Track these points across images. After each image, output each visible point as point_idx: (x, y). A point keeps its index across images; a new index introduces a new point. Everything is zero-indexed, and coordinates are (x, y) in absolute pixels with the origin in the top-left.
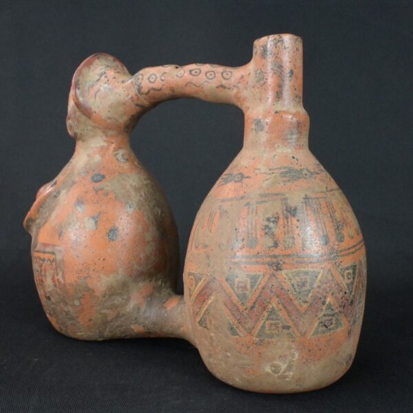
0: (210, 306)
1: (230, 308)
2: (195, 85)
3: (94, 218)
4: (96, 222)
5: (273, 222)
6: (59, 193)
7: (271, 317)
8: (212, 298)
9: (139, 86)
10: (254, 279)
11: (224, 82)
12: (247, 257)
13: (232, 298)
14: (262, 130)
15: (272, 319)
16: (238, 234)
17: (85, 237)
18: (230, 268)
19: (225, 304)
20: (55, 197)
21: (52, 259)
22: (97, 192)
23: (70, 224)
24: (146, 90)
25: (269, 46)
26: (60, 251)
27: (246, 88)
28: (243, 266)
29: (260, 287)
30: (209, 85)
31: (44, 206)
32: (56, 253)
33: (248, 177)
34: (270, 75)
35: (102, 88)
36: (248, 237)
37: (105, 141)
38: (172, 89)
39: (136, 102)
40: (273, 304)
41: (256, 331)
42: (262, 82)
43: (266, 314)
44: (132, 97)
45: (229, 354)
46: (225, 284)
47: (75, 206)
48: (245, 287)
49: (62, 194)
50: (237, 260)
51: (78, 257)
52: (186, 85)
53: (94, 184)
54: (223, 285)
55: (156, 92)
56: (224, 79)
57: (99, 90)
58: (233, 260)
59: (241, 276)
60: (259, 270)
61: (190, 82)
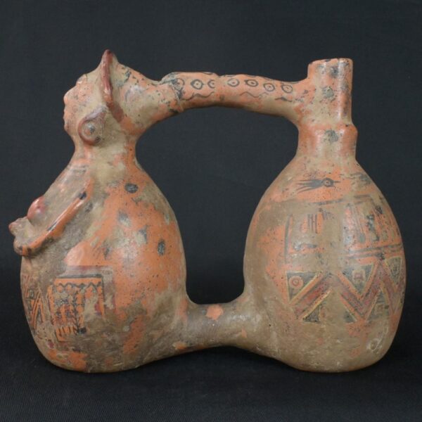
0: (325, 300)
1: (347, 297)
2: (251, 95)
3: (142, 232)
4: (145, 236)
5: (372, 219)
6: (91, 206)
7: (380, 300)
8: (328, 292)
9: (180, 91)
10: (367, 269)
11: (285, 95)
12: (359, 251)
13: (350, 288)
14: (336, 140)
15: (380, 302)
16: (349, 232)
17: (138, 253)
18: (347, 263)
19: (342, 296)
20: (88, 211)
21: (96, 283)
22: (137, 203)
23: (117, 240)
24: (190, 96)
25: (339, 68)
26: (109, 273)
27: (311, 103)
28: (357, 259)
29: (372, 276)
30: (268, 97)
31: (72, 223)
32: (102, 274)
33: (337, 182)
34: (340, 93)
35: (132, 89)
36: (357, 234)
37: (125, 148)
38: (222, 97)
39: (171, 107)
40: (382, 290)
41: (368, 315)
42: (331, 98)
43: (376, 298)
44: (169, 102)
45: (338, 341)
46: (343, 278)
47: (119, 220)
48: (361, 278)
49: (94, 208)
50: (352, 255)
51: (131, 276)
52: (241, 95)
53: (131, 194)
54: (341, 278)
55: (201, 98)
56: (286, 92)
57: (129, 91)
58: (348, 255)
59: (357, 268)
60: (371, 261)
61: (247, 92)
